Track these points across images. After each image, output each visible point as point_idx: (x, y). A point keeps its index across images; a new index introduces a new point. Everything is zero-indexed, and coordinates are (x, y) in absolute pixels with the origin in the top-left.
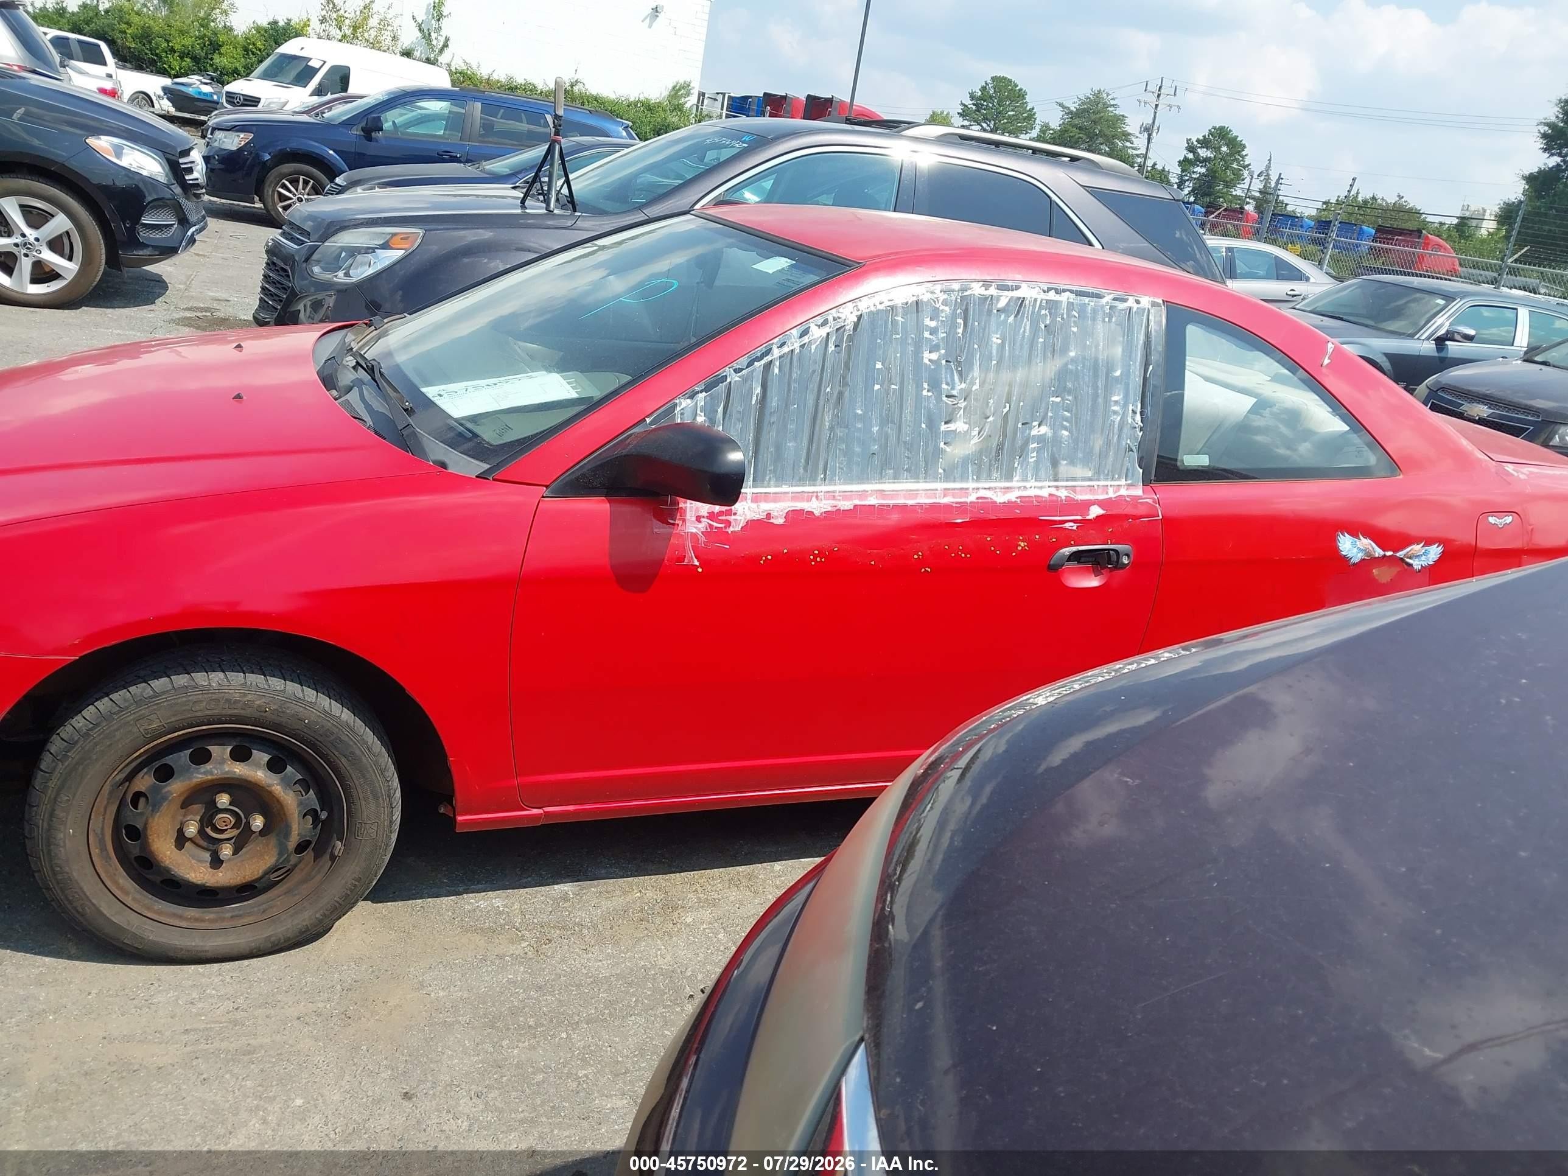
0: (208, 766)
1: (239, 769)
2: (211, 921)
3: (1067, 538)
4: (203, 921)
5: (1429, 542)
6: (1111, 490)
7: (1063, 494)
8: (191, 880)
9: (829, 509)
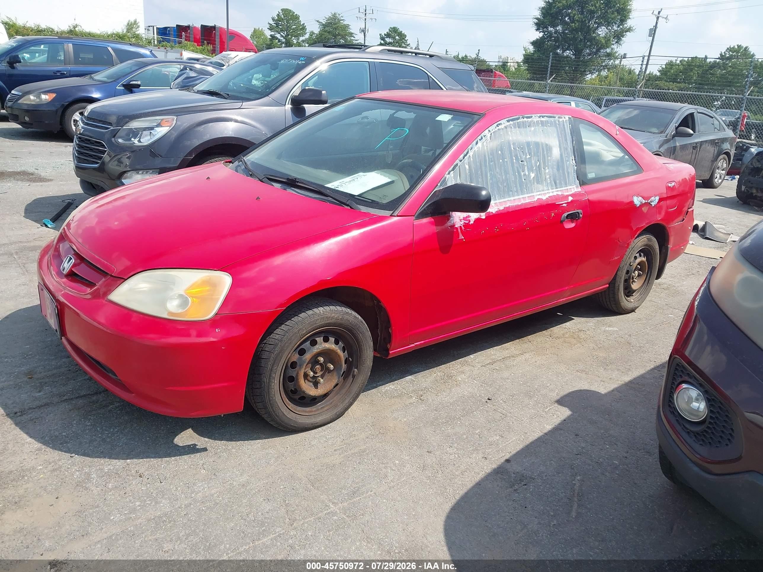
0: (317, 346)
1: (327, 345)
2: (315, 411)
3: (564, 210)
4: (312, 411)
5: (655, 196)
6: (572, 189)
7: (560, 193)
8: (311, 394)
9: (497, 210)
